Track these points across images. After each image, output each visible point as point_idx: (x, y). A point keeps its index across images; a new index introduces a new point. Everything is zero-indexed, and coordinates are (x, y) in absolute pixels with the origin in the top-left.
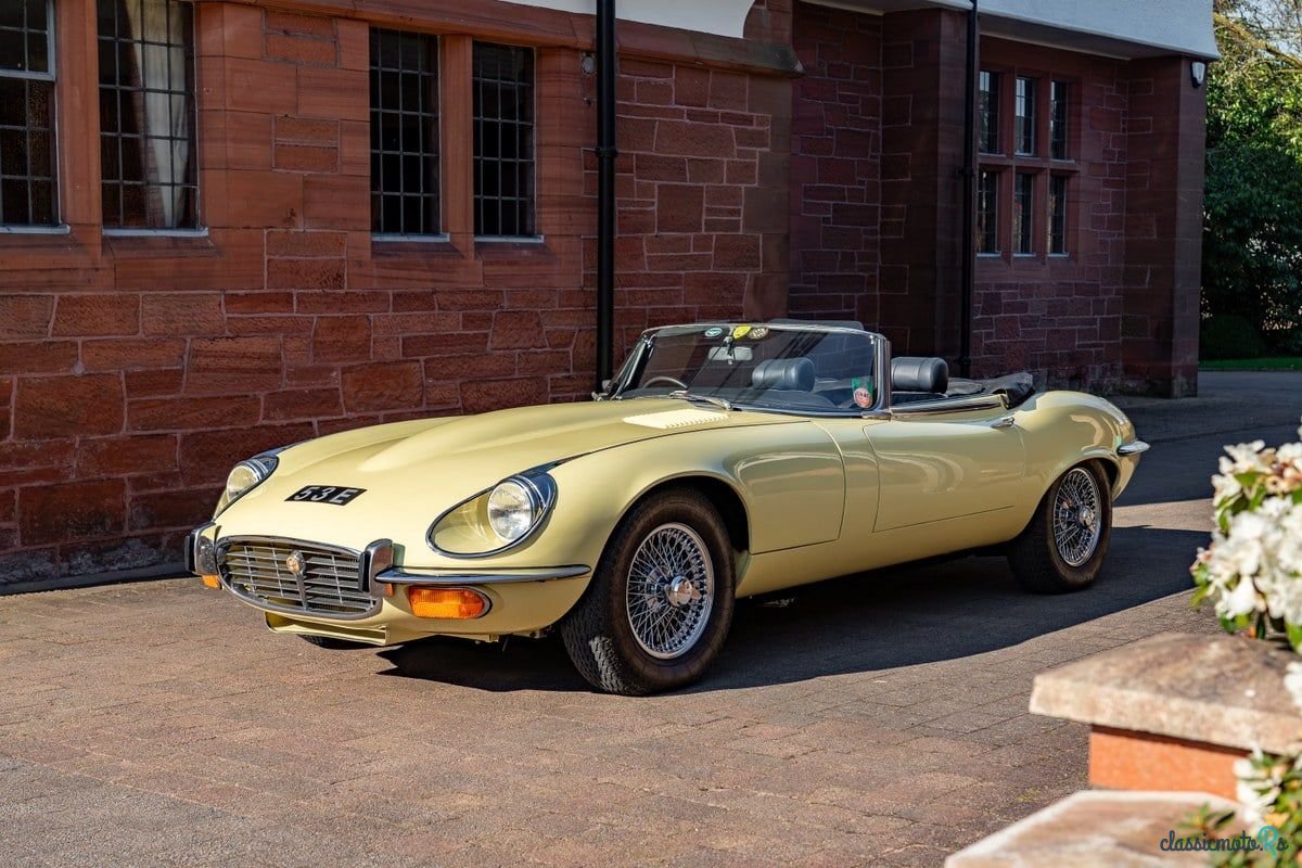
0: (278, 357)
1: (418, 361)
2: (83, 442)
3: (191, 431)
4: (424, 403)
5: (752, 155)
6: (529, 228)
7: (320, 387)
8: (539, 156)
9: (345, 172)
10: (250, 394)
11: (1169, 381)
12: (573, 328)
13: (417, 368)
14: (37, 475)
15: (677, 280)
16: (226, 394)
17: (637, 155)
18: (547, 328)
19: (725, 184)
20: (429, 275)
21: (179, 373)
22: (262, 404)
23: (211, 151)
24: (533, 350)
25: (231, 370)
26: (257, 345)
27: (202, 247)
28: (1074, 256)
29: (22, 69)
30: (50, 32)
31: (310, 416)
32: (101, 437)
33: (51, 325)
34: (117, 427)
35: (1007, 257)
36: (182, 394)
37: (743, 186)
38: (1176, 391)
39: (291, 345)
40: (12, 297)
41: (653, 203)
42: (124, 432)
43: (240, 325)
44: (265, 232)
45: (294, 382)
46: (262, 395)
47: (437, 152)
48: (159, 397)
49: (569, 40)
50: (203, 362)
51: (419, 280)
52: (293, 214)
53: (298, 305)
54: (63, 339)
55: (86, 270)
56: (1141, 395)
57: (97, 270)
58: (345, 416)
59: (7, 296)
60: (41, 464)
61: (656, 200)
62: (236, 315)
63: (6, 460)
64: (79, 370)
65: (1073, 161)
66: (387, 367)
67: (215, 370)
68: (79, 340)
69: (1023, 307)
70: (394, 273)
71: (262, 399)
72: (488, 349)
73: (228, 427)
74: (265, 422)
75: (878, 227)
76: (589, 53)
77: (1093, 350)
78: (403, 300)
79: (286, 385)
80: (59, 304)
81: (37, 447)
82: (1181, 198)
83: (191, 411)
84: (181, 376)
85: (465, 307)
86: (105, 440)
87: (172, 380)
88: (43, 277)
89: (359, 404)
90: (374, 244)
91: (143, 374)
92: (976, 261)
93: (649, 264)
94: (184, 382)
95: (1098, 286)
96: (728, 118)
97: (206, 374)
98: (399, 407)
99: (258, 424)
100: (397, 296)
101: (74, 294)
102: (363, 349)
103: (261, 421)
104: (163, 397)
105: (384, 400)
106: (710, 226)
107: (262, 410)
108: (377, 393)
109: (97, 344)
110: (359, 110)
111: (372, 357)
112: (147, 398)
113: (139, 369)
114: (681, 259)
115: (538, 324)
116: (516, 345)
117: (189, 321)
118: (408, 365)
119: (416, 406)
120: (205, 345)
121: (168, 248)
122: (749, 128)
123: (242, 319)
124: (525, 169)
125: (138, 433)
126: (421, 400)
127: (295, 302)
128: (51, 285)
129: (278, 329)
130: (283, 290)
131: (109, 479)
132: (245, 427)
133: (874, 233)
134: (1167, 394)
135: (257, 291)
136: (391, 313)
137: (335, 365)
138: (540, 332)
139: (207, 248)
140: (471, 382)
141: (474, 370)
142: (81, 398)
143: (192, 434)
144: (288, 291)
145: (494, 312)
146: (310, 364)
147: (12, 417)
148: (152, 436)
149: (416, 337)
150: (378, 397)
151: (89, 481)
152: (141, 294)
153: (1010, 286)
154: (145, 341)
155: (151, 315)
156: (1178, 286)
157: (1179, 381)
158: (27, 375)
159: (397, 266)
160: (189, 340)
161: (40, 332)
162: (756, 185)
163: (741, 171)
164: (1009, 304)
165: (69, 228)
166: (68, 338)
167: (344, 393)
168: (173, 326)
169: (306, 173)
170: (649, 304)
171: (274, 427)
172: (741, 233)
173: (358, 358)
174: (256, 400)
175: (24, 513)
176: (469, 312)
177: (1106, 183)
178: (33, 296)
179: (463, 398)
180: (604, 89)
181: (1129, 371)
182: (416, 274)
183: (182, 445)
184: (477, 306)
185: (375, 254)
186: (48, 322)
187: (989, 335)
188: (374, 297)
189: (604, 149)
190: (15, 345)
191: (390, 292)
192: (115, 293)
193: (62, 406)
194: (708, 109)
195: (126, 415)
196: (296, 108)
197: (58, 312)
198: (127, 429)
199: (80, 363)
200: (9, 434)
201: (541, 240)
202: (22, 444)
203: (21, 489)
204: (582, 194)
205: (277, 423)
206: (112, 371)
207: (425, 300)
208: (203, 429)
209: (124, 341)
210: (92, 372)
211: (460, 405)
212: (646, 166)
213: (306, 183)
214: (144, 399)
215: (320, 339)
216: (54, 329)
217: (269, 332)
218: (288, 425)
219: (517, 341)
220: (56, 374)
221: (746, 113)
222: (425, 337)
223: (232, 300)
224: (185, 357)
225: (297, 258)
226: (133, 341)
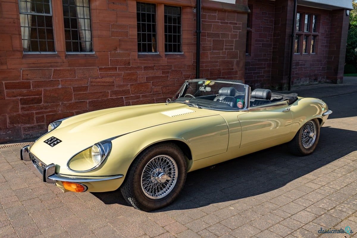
0: (113, 82)
1: (150, 82)
2: (62, 104)
3: (91, 100)
4: (152, 92)
5: (237, 32)
6: (180, 51)
7: (125, 89)
8: (183, 33)
9: (130, 38)
10: (107, 91)
11: (337, 80)
12: (190, 74)
13: (150, 84)
14: (50, 112)
15: (217, 62)
16: (100, 91)
17: (207, 32)
18: (183, 74)
19: (230, 39)
20: (153, 62)
21: (87, 87)
22: (110, 93)
23: (95, 33)
24: (180, 79)
25: (101, 86)
26: (108, 79)
27: (93, 57)
28: (316, 54)
29: (43, 13)
30: (50, 4)
31: (122, 96)
32: (67, 102)
33: (52, 76)
34: (71, 100)
35: (301, 54)
36: (88, 92)
37: (234, 39)
38: (338, 82)
39: (117, 79)
40: (41, 69)
41: (211, 44)
42: (73, 101)
43: (103, 75)
44: (109, 52)
45: (118, 88)
46: (109, 91)
47: (156, 32)
48: (82, 92)
49: (189, 4)
50: (94, 84)
51: (150, 63)
52: (116, 48)
53: (118, 70)
54: (55, 79)
55: (60, 62)
56: (330, 83)
57: (64, 62)
58: (131, 96)
59: (39, 69)
60: (51, 109)
61: (212, 43)
62: (102, 73)
63: (42, 108)
64: (60, 86)
65: (317, 33)
66: (142, 84)
67: (97, 86)
68: (60, 80)
69: (304, 65)
70: (144, 62)
71: (110, 92)
72: (169, 79)
73: (101, 99)
74: (110, 98)
75: (272, 48)
76: (195, 8)
77: (320, 74)
78: (146, 68)
79: (116, 89)
80: (54, 71)
81: (50, 105)
82: (342, 40)
83: (91, 96)
84: (88, 87)
85: (162, 69)
86: (68, 103)
87: (86, 88)
88: (49, 65)
89: (135, 93)
90: (138, 55)
91: (77, 87)
92: (294, 55)
93: (210, 58)
94: (89, 89)
95: (321, 60)
96: (230, 23)
97: (94, 87)
98: (146, 93)
99: (109, 98)
100: (145, 67)
101: (58, 68)
102: (136, 80)
103: (109, 97)
104: (83, 93)
105: (142, 91)
106: (226, 49)
107: (110, 95)
108: (140, 90)
109: (65, 80)
110: (134, 22)
111: (138, 82)
112: (79, 93)
113: (76, 86)
114: (218, 57)
115: (182, 73)
116: (176, 78)
117: (89, 74)
118: (148, 83)
119: (150, 93)
120: (94, 80)
121: (84, 57)
122: (236, 26)
123: (104, 73)
124: (179, 37)
125: (77, 101)
126: (151, 91)
127: (118, 69)
128: (51, 66)
129: (114, 76)
130: (114, 66)
131: (69, 112)
132: (105, 99)
133: (271, 49)
134: (336, 83)
135: (107, 67)
136: (143, 71)
137: (129, 84)
138: (182, 75)
139: (94, 56)
140: (164, 87)
141: (165, 84)
142: (61, 93)
143: (91, 101)
144: (116, 66)
145: (170, 70)
146: (122, 84)
147: (43, 98)
148: (80, 102)
149: (150, 77)
150: (140, 91)
151: (64, 113)
152: (76, 68)
153: (302, 60)
154: (78, 79)
155: (79, 73)
156: (340, 60)
157: (339, 80)
158: (46, 88)
159: (145, 60)
160: (89, 79)
161: (49, 78)
162: (238, 39)
163: (234, 36)
164: (301, 64)
165: (57, 52)
166: (57, 79)
167: (131, 90)
168: (85, 76)
169: (120, 38)
170: (210, 67)
171: (113, 99)
172: (234, 50)
173: (134, 82)
174: (108, 93)
175: (47, 121)
176: (163, 71)
177: (325, 38)
178: (46, 69)
179: (162, 91)
180: (198, 16)
181: (327, 78)
182: (149, 62)
183: (89, 104)
184: (166, 69)
185: (138, 57)
186: (51, 75)
187: (296, 71)
188: (138, 68)
189: (198, 31)
190: (42, 81)
191: (143, 66)
192: (69, 68)
193: (56, 95)
194: (226, 21)
195: (73, 97)
196: (117, 22)
197: (53, 73)
198: (74, 100)
199: (60, 85)
200: (42, 102)
201: (183, 53)
202: (45, 104)
203: (46, 115)
204: (193, 42)
205: (114, 98)
206: (69, 87)
207: (152, 68)
208: (94, 100)
209: (72, 79)
210: (64, 87)
211: (161, 92)
212: (209, 35)
213: (120, 40)
214: (78, 93)
215: (124, 78)
216: (53, 77)
217: (111, 76)
218: (116, 98)
219: (176, 77)
220: (54, 88)
221: (236, 22)
222: (152, 77)
223: (101, 69)
224: (89, 83)
225: (118, 59)
226: (75, 79)
